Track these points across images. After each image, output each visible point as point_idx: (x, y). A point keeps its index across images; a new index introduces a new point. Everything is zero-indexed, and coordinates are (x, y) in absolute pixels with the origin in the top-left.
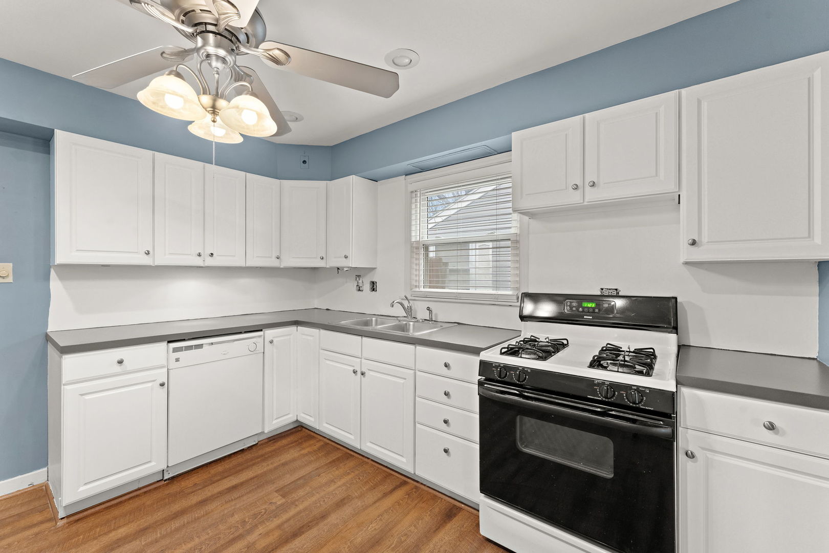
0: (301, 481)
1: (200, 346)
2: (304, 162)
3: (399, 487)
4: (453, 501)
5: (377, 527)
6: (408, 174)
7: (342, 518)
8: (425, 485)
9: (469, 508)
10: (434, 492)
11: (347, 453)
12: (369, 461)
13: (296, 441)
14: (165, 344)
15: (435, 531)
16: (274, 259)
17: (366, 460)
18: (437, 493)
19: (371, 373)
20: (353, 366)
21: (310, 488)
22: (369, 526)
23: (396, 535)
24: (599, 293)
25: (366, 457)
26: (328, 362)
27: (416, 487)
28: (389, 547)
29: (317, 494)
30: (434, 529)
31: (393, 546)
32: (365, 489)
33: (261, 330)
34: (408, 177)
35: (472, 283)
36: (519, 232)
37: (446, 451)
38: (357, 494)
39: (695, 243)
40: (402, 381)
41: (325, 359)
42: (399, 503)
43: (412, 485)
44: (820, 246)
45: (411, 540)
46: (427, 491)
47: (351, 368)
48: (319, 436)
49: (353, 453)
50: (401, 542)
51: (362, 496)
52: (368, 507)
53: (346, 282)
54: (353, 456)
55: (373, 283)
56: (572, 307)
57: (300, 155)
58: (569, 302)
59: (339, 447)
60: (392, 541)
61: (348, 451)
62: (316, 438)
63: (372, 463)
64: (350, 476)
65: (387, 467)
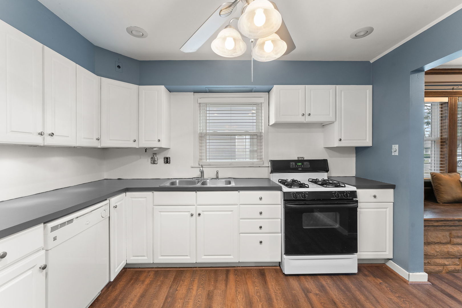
0: (169, 300)
1: (71, 221)
2: (119, 67)
3: (228, 274)
4: (258, 267)
5: (242, 297)
6: (195, 92)
7: (220, 303)
8: (239, 267)
9: (267, 267)
10: (246, 268)
11: (177, 271)
12: (197, 269)
13: (131, 279)
14: (42, 225)
15: (266, 284)
16: (95, 140)
17: (195, 269)
18: (248, 268)
19: (205, 213)
20: (189, 212)
21: (181, 299)
22: (238, 299)
23: (253, 295)
24: (297, 159)
25: (194, 267)
26: (162, 213)
27: (235, 270)
28: (258, 302)
29: (190, 300)
30: (265, 283)
31: (259, 300)
32: (213, 283)
33: (106, 200)
34: (195, 94)
35: (237, 157)
36: (263, 131)
37: (261, 242)
38: (212, 288)
39: (340, 140)
40: (230, 213)
41: (159, 212)
42: (237, 281)
43: (232, 269)
44: (368, 142)
45: (262, 293)
46: (242, 269)
47: (187, 213)
48: (146, 269)
49: (182, 269)
50: (259, 297)
51: (215, 288)
52: (226, 291)
53: (140, 158)
54: (184, 271)
55: (167, 158)
56: (293, 165)
57: (115, 61)
58: (291, 163)
59: (168, 269)
60: (255, 299)
61: (177, 269)
62: (145, 271)
63: (200, 269)
64: (196, 281)
65: (211, 267)
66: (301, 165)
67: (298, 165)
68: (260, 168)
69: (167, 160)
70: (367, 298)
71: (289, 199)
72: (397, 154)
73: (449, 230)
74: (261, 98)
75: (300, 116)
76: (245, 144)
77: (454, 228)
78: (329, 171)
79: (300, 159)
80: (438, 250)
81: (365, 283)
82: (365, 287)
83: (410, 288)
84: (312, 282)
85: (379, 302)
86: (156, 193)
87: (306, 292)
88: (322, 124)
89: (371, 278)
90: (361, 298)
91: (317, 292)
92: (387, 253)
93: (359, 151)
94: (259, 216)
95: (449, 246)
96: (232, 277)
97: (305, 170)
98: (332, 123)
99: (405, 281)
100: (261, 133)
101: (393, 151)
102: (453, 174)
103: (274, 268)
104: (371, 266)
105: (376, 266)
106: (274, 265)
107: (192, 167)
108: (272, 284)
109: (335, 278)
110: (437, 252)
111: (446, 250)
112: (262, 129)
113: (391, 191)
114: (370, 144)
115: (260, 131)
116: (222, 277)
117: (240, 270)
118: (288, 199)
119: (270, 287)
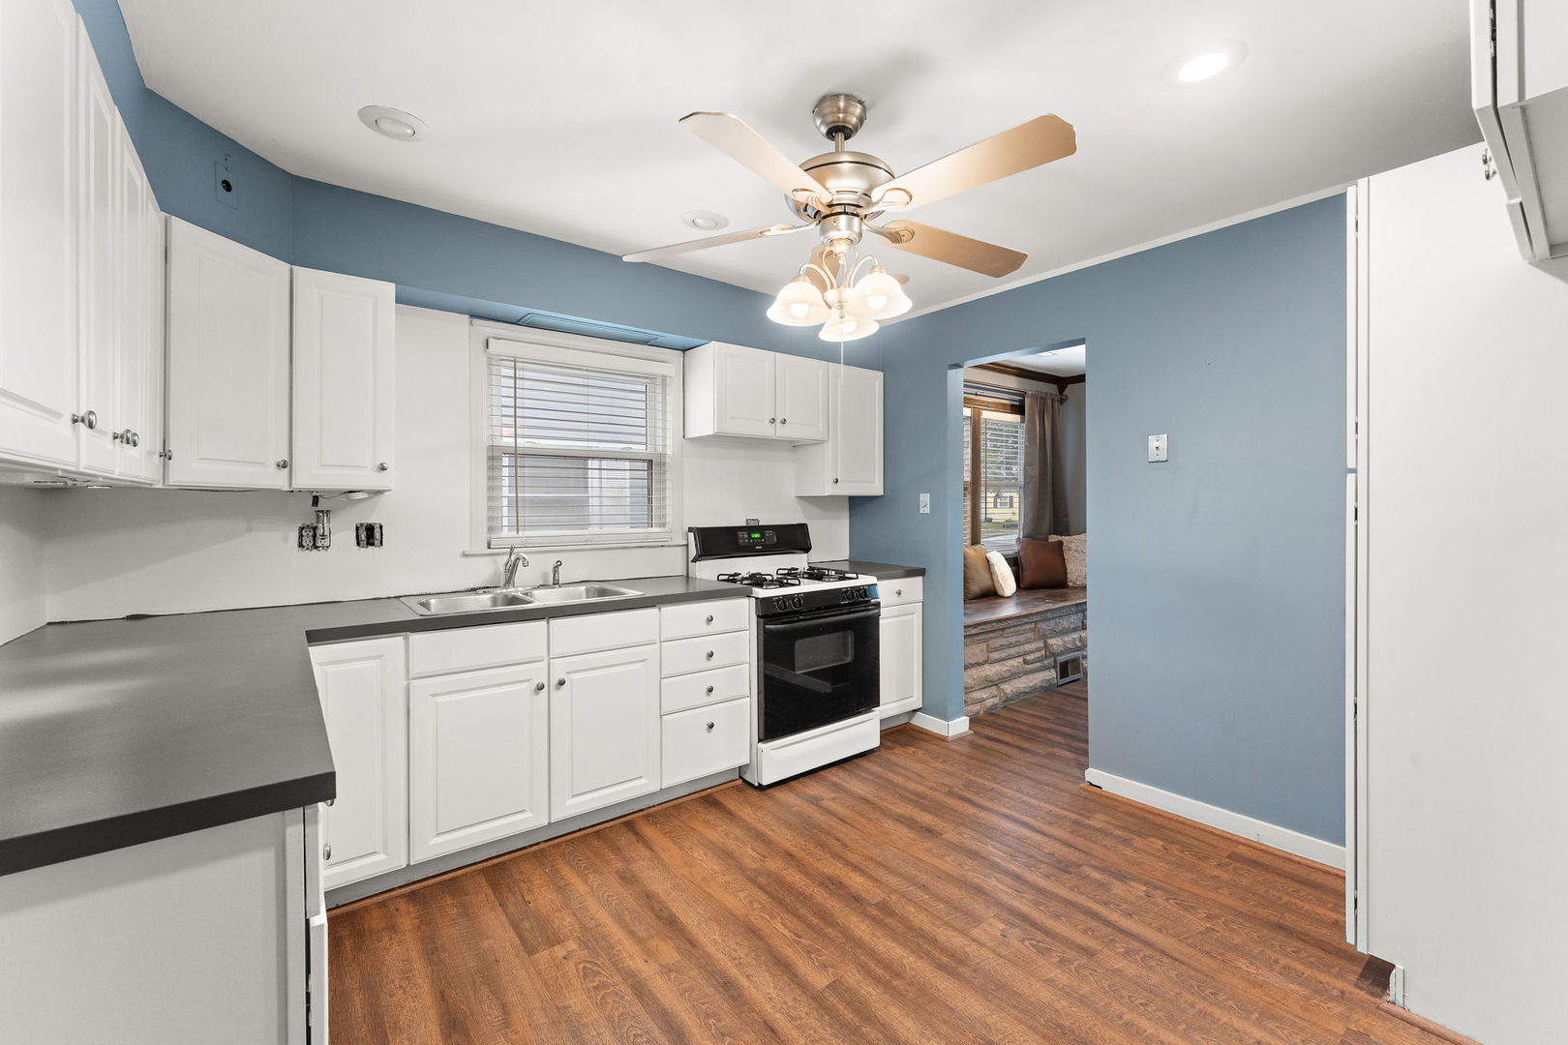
0: (526, 924)
2: (227, 186)
5: (701, 852)
6: (473, 316)
7: (664, 879)
8: (654, 806)
9: (716, 788)
10: (670, 804)
11: (483, 870)
17: (535, 848)
18: (675, 802)
19: (574, 677)
20: (529, 680)
21: (559, 911)
22: (695, 858)
23: (722, 840)
24: (745, 524)
25: (531, 846)
26: (440, 700)
28: (741, 847)
29: (585, 903)
30: (731, 814)
31: (739, 844)
32: (613, 857)
34: (476, 321)
35: (593, 520)
36: (669, 451)
37: (711, 726)
38: (620, 865)
39: (837, 481)
40: (639, 666)
41: (431, 695)
42: (666, 833)
43: (638, 817)
44: (876, 488)
45: (738, 832)
46: (661, 810)
47: (523, 686)
48: (368, 901)
49: (496, 861)
50: (737, 838)
51: (627, 861)
52: (658, 857)
53: (249, 530)
54: (504, 863)
55: (370, 529)
56: (743, 538)
57: (215, 162)
58: (740, 534)
59: (451, 875)
60: (731, 844)
61: (480, 866)
62: (366, 909)
63: (550, 843)
64: (565, 870)
65: (580, 830)
66: (761, 538)
67: (754, 539)
68: (662, 548)
69: (369, 535)
70: (907, 778)
71: (770, 612)
72: (927, 510)
73: (986, 641)
74: (668, 365)
75: (767, 422)
76: (601, 482)
77: (991, 635)
78: (810, 548)
79: (752, 524)
80: (975, 677)
81: (894, 758)
82: (896, 765)
83: (952, 746)
84: (815, 784)
85: (924, 778)
86: (416, 638)
87: (815, 801)
88: (791, 442)
89: (898, 750)
90: (900, 780)
91: (833, 795)
92: (914, 699)
93: (857, 504)
94: (705, 664)
95: (987, 666)
96: (648, 831)
97: (768, 550)
98: (819, 442)
99: (942, 739)
100: (663, 455)
101: (921, 505)
102: (978, 547)
103: (730, 785)
104: (892, 733)
105: (897, 731)
106: (729, 779)
107: (465, 555)
108: (746, 812)
109: (847, 766)
110: (974, 679)
111: (984, 674)
112: (664, 446)
113: (920, 579)
114: (880, 492)
115: (660, 450)
116: (624, 839)
117: (657, 812)
118: (768, 612)
119: (747, 818)
